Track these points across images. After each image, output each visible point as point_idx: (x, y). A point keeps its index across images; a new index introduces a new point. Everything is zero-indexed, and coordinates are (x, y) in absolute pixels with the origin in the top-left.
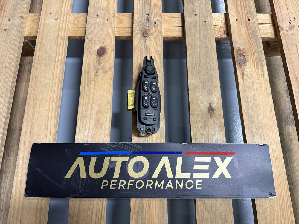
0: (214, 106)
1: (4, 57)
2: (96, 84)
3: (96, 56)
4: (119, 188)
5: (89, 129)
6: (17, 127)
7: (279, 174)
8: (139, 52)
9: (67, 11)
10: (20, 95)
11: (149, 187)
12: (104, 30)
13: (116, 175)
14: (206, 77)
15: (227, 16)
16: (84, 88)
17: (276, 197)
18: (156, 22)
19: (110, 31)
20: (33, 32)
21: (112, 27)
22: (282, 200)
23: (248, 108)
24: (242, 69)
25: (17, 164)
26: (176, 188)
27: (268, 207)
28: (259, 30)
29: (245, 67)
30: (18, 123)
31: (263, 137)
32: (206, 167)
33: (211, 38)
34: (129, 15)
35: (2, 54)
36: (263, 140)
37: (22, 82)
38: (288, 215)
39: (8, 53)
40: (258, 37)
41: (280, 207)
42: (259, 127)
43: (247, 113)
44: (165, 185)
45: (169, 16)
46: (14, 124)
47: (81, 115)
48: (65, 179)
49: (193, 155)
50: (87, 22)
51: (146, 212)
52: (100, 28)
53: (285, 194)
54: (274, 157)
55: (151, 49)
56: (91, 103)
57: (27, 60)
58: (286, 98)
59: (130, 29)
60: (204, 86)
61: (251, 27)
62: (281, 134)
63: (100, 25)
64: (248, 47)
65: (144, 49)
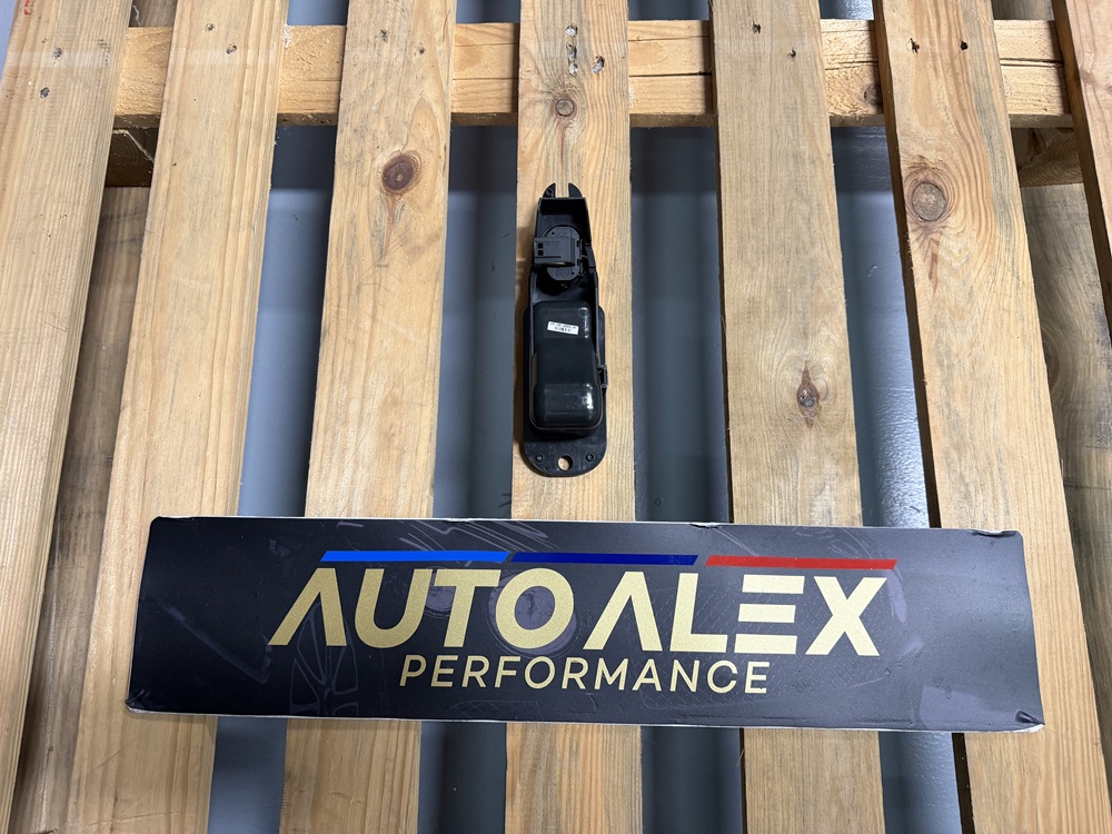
0: (820, 383)
1: (41, 198)
2: (381, 298)
3: (381, 191)
5: (357, 468)
6: (97, 448)
7: (1058, 642)
8: (542, 173)
9: (271, 18)
10: (105, 331)
12: (409, 90)
13: (455, 636)
14: (790, 272)
15: (876, 30)
16: (338, 312)
17: (1044, 730)
18: (605, 57)
19: (430, 93)
20: (144, 98)
21: (437, 78)
22: (1068, 738)
23: (950, 392)
24: (932, 239)
25: (98, 591)
26: (673, 688)
27: (1012, 761)
28: (1001, 86)
29: (941, 234)
30: (98, 435)
31: (1001, 501)
32: (787, 614)
33: (816, 120)
34: (502, 29)
35: (34, 185)
36: (1002, 513)
37: (110, 282)
38: (1085, 793)
39: (56, 182)
40: (996, 115)
41: (1057, 763)
42: (990, 464)
43: (946, 411)
44: (632, 675)
45: (655, 34)
46: (84, 439)
47: (327, 413)
48: (271, 649)
49: (740, 569)
50: (345, 60)
51: (561, 772)
52: (392, 84)
53: (1080, 716)
54: (1044, 578)
55: (585, 165)
56: (363, 371)
57: (128, 201)
58: (1098, 347)
59: (506, 84)
60: (783, 306)
61: (970, 74)
62: (1074, 485)
63: (394, 69)
64: (956, 156)
65: (558, 165)
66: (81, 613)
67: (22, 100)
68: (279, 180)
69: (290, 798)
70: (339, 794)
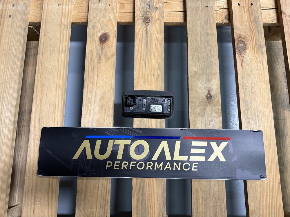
0: (212, 93)
1: (10, 44)
2: (99, 71)
3: (99, 43)
4: (122, 168)
5: (94, 115)
6: (27, 109)
7: (271, 158)
8: (141, 38)
10: (28, 79)
11: (149, 168)
12: (106, 16)
13: (120, 156)
16: (88, 75)
17: (266, 180)
18: (158, 7)
19: (112, 17)
20: (36, 17)
21: (113, 12)
22: (272, 182)
23: (245, 96)
24: (242, 56)
25: (29, 146)
26: (174, 169)
27: (258, 188)
28: (261, 15)
29: (244, 54)
30: (27, 105)
31: (258, 123)
32: (203, 151)
33: (213, 24)
35: (8, 41)
36: (258, 126)
37: (28, 66)
38: (276, 195)
39: (14, 40)
40: (260, 23)
41: (269, 188)
42: (255, 114)
43: (244, 100)
44: (164, 167)
45: (171, 1)
46: (23, 107)
47: (86, 101)
48: (73, 160)
49: (191, 140)
50: (89, 8)
51: (146, 190)
52: (102, 14)
53: (275, 177)
54: (268, 143)
55: (152, 36)
56: (95, 90)
57: (32, 45)
58: (284, 83)
59: (132, 14)
60: (203, 73)
61: (253, 12)
62: (276, 119)
63: (102, 10)
64: (249, 34)
65: (145, 36)
66: (24, 151)
67: (4, 18)
68: (72, 39)
69: (78, 197)
70: (90, 196)
